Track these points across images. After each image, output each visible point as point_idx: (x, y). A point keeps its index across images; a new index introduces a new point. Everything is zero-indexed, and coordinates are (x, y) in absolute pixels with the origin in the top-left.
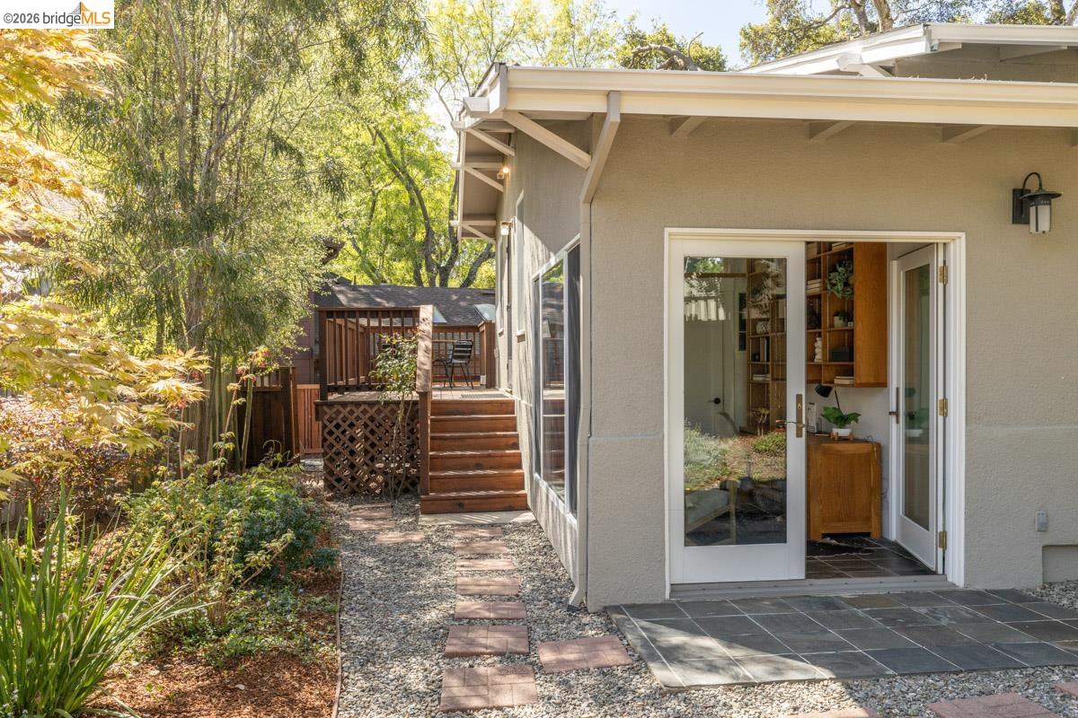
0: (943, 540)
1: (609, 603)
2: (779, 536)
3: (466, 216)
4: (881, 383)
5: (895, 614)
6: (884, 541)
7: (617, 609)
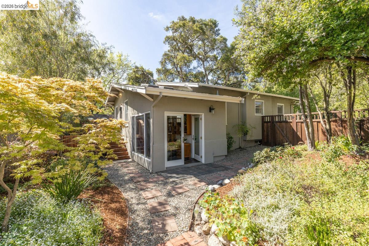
0: (201, 157)
1: (157, 171)
2: (180, 158)
3: (108, 101)
4: (190, 134)
5: (198, 168)
6: (191, 158)
7: (158, 172)
